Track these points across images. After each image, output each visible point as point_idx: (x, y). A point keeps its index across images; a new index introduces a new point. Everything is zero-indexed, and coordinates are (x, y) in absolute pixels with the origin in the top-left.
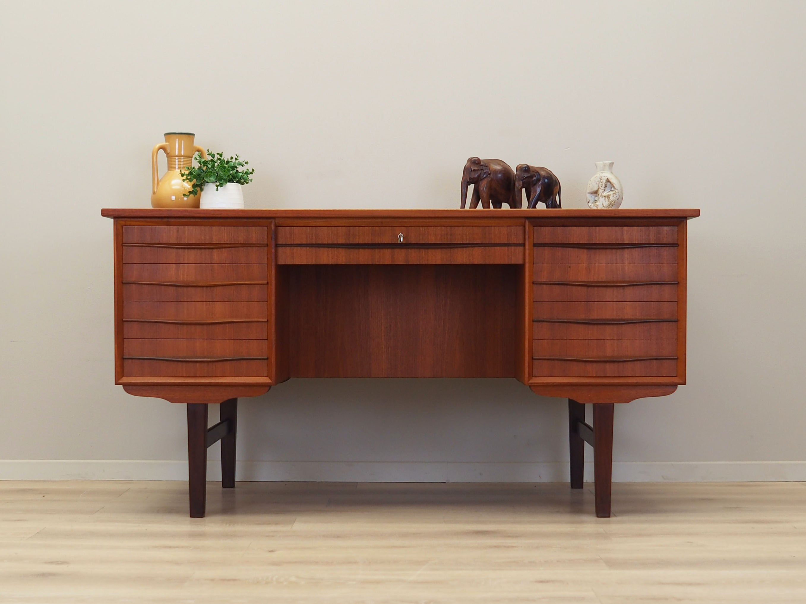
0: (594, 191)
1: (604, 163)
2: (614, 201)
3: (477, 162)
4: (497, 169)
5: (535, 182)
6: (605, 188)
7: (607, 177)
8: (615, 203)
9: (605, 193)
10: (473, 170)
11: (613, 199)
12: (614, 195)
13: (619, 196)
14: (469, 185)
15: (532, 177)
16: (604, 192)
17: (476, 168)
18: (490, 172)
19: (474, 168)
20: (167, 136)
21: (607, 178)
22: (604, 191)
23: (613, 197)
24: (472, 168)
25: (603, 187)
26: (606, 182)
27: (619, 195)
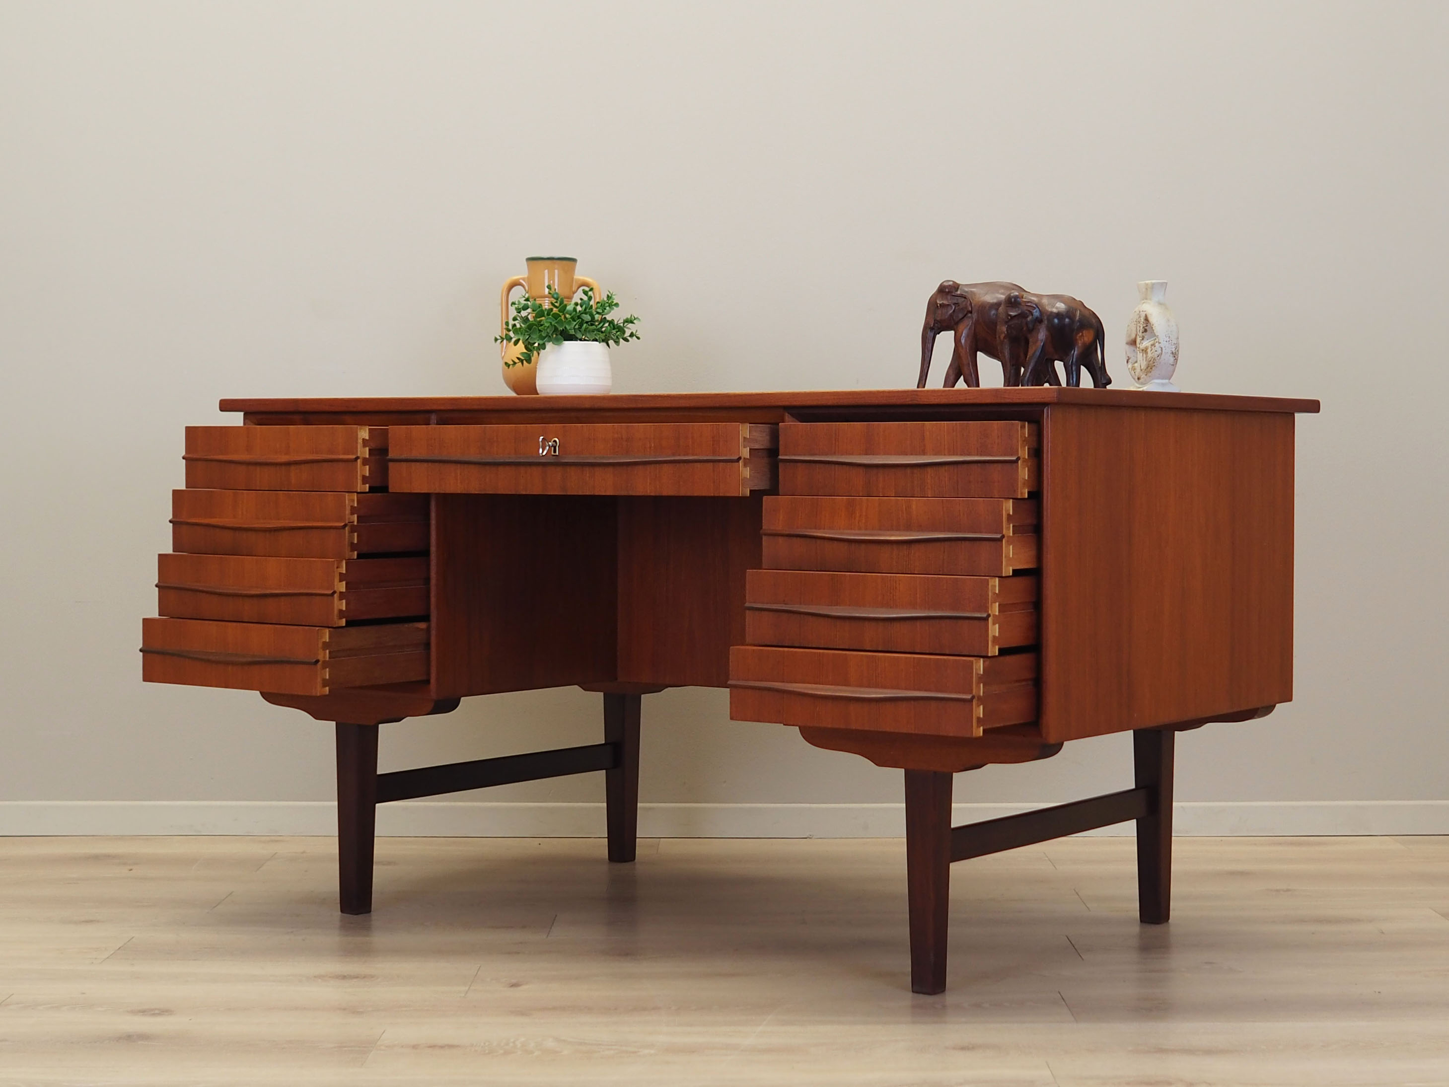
0: (1132, 340)
1: (1145, 283)
2: (1152, 360)
3: (947, 290)
4: (986, 302)
5: (1031, 326)
6: (1144, 334)
7: (1145, 311)
8: (1154, 362)
9: (1144, 344)
10: (939, 305)
11: (1151, 355)
12: (1153, 347)
13: (1162, 351)
14: (939, 334)
15: (1023, 316)
16: (1142, 341)
17: (945, 302)
18: (972, 308)
19: (941, 303)
20: (530, 262)
21: (1145, 313)
22: (1143, 339)
23: (1152, 351)
24: (938, 302)
25: (1141, 331)
26: (1145, 322)
27: (1162, 348)
